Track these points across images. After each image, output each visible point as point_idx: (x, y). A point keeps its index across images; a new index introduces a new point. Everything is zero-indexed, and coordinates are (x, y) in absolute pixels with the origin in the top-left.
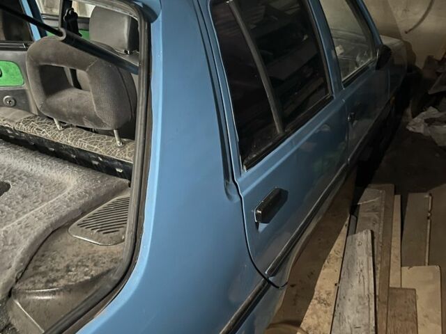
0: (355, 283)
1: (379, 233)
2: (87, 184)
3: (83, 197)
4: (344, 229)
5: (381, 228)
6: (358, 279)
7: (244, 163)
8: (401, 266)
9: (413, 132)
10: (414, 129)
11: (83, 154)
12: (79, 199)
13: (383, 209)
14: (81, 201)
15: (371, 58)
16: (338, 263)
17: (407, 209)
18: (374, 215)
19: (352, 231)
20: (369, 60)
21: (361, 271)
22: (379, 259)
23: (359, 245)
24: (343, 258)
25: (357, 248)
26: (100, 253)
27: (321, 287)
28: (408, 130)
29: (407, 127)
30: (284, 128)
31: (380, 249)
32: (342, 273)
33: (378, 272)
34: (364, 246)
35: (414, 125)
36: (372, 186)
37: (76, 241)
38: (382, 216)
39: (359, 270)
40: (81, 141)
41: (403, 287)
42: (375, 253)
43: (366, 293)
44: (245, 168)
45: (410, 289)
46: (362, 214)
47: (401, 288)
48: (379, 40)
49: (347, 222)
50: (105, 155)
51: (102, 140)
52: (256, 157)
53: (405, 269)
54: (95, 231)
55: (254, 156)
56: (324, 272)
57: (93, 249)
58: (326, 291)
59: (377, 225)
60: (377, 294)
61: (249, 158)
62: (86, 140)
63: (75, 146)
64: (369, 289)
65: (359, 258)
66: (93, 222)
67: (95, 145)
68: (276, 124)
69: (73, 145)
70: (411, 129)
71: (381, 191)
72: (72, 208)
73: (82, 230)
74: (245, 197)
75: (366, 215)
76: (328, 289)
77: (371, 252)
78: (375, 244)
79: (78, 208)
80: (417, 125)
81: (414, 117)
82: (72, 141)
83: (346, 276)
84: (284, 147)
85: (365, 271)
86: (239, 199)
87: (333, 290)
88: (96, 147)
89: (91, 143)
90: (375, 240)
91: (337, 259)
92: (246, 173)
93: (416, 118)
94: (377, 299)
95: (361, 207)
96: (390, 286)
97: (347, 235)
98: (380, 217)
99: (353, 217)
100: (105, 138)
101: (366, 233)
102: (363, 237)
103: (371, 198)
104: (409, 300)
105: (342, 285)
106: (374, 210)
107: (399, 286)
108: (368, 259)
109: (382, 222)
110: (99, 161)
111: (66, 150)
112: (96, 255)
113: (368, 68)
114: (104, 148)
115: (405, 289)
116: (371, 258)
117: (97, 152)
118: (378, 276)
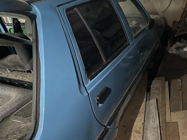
0: (151, 122)
1: (160, 99)
2: (20, 95)
3: (18, 102)
4: (145, 99)
5: (161, 97)
6: (152, 120)
7: (89, 77)
8: (171, 112)
9: (171, 53)
10: (171, 52)
11: (20, 82)
12: (16, 103)
13: (161, 88)
14: (17, 104)
15: (147, 25)
16: (143, 114)
17: (171, 87)
18: (157, 91)
19: (148, 99)
20: (146, 26)
21: (153, 116)
22: (161, 110)
23: (151, 105)
24: (145, 112)
25: (151, 106)
26: (23, 127)
27: (136, 126)
28: (169, 53)
29: (169, 52)
30: (107, 60)
31: (161, 105)
32: (145, 118)
33: (160, 116)
34: (153, 106)
35: (171, 50)
36: (155, 79)
37: (12, 122)
38: (161, 91)
39: (152, 116)
40: (18, 76)
41: (172, 121)
42: (159, 108)
43: (156, 126)
44: (89, 80)
45: (175, 122)
46: (152, 91)
47: (171, 122)
48: (149, 17)
49: (146, 96)
50: (29, 81)
51: (27, 75)
52: (95, 74)
53: (172, 113)
54: (21, 117)
55: (94, 74)
56: (137, 119)
57: (20, 126)
58: (139, 127)
59: (159, 96)
60: (161, 126)
61: (91, 75)
62: (21, 76)
63: (16, 79)
64: (157, 124)
65: (152, 111)
66: (20, 113)
67: (24, 77)
68: (103, 59)
69: (15, 79)
70: (170, 52)
71: (159, 81)
72: (12, 107)
73: (16, 117)
74: (90, 93)
75: (154, 92)
76: (139, 126)
77: (157, 108)
78: (158, 104)
79: (15, 107)
80: (172, 50)
81: (171, 47)
82: (15, 77)
83: (147, 119)
84: (108, 68)
85: (155, 116)
86: (87, 94)
87: (142, 126)
88: (25, 78)
89: (23, 77)
90: (158, 102)
91: (142, 112)
92: (90, 82)
93: (172, 48)
94: (161, 128)
95: (151, 88)
96: (166, 122)
97: (146, 102)
98: (160, 92)
99: (148, 93)
100: (29, 74)
101: (154, 100)
102: (153, 101)
103: (156, 84)
104: (175, 127)
105: (145, 124)
106: (157, 89)
107: (170, 121)
108: (155, 110)
109: (161, 94)
110: (27, 84)
111: (13, 81)
112: (21, 128)
113: (145, 29)
114: (28, 78)
115: (173, 122)
116: (157, 110)
117: (25, 81)
118: (161, 118)
